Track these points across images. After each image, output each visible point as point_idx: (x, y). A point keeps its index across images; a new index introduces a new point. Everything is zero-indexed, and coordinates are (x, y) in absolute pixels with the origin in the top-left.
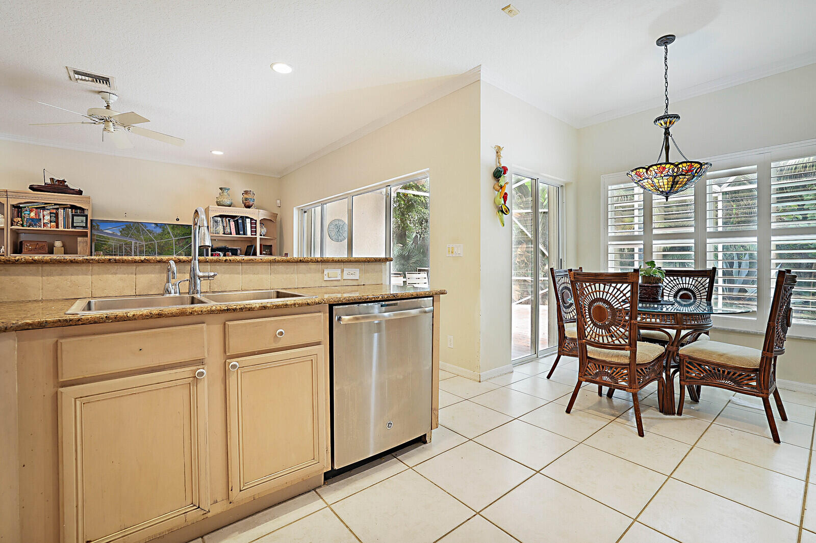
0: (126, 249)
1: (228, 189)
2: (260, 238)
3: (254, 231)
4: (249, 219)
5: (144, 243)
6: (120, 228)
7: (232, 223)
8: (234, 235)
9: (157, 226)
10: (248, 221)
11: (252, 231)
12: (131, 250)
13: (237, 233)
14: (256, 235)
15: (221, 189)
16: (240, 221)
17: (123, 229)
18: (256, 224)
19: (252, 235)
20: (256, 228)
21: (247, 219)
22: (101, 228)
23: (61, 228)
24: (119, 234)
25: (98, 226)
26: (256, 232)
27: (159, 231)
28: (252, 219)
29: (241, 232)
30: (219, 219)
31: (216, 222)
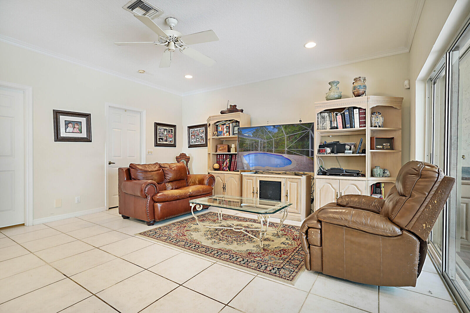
0: (255, 146)
1: (338, 83)
2: (372, 130)
3: (363, 123)
4: (357, 110)
5: (266, 141)
6: (252, 132)
7: (339, 117)
8: (340, 129)
9: (275, 127)
10: (356, 111)
11: (360, 123)
12: (258, 146)
13: (344, 127)
14: (365, 126)
15: (330, 83)
16: (347, 113)
17: (254, 132)
18: (365, 113)
19: (360, 127)
20: (365, 118)
21: (355, 110)
22: (242, 133)
24: (252, 136)
25: (241, 132)
26: (365, 123)
27: (276, 131)
28: (360, 109)
29: (348, 126)
30: (326, 114)
31: (323, 118)
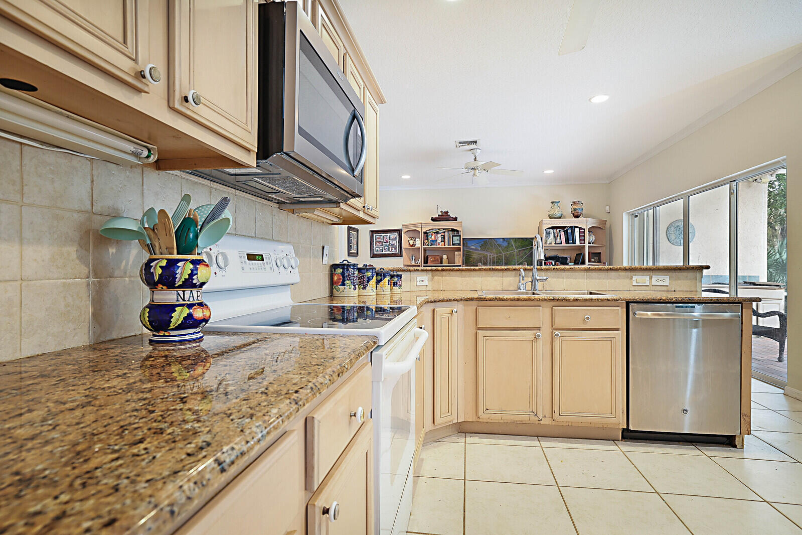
0: (484, 261)
1: (559, 202)
2: (588, 246)
3: (582, 240)
4: (578, 229)
5: (495, 256)
6: (480, 244)
7: (562, 234)
8: (564, 244)
9: (504, 240)
11: (580, 240)
12: (487, 261)
13: (567, 242)
14: (584, 243)
15: (552, 203)
16: (569, 231)
17: (482, 245)
18: (584, 232)
19: (580, 243)
20: (584, 236)
21: (576, 229)
22: (469, 245)
23: (447, 246)
24: (479, 249)
25: (467, 243)
26: (584, 240)
27: (505, 244)
28: (580, 228)
29: (571, 242)
30: (551, 230)
31: (549, 233)
